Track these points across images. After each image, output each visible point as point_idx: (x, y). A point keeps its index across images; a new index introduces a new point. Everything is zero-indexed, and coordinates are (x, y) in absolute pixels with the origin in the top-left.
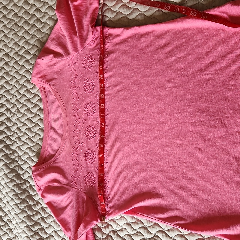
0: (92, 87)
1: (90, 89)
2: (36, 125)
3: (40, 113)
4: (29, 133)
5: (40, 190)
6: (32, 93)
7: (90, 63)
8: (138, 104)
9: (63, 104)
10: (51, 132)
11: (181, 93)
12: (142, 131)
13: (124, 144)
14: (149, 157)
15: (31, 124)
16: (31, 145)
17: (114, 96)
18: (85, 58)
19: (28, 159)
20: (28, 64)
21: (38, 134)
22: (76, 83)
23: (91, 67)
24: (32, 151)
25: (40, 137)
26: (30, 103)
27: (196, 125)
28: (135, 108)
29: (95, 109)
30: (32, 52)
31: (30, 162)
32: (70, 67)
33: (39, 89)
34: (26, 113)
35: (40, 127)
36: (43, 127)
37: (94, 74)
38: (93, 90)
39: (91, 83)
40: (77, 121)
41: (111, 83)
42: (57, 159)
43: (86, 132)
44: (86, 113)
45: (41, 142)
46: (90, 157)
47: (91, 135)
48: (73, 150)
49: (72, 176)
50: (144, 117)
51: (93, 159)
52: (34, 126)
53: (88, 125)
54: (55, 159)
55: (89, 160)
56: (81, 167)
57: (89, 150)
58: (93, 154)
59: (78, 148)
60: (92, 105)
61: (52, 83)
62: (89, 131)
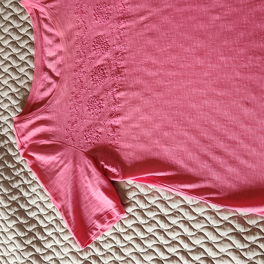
0: (107, 15)
1: (104, 18)
2: (24, 64)
3: (30, 48)
4: (12, 74)
6: (21, 21)
8: (169, 41)
9: (63, 36)
10: (44, 74)
11: (231, 28)
12: (171, 77)
13: (144, 93)
14: (177, 112)
15: (17, 62)
16: (14, 90)
17: (135, 29)
19: (9, 109)
21: (25, 76)
22: (84, 8)
24: (15, 99)
25: (28, 81)
26: (17, 34)
27: (247, 72)
28: (164, 47)
29: (108, 45)
31: (11, 113)
33: (29, 15)
34: (10, 47)
35: (28, 68)
36: (34, 67)
38: (107, 19)
39: (106, 10)
40: (81, 59)
41: (134, 11)
42: (48, 107)
43: (92, 74)
44: (95, 49)
45: (29, 87)
46: (95, 107)
47: (99, 78)
48: (72, 96)
49: (68, 130)
50: (176, 59)
51: (98, 109)
52: (20, 65)
53: (96, 66)
54: (46, 107)
55: (94, 110)
56: (82, 119)
57: (95, 97)
58: (99, 103)
59: (79, 94)
60: (104, 39)
61: (50, 6)
62: (97, 73)
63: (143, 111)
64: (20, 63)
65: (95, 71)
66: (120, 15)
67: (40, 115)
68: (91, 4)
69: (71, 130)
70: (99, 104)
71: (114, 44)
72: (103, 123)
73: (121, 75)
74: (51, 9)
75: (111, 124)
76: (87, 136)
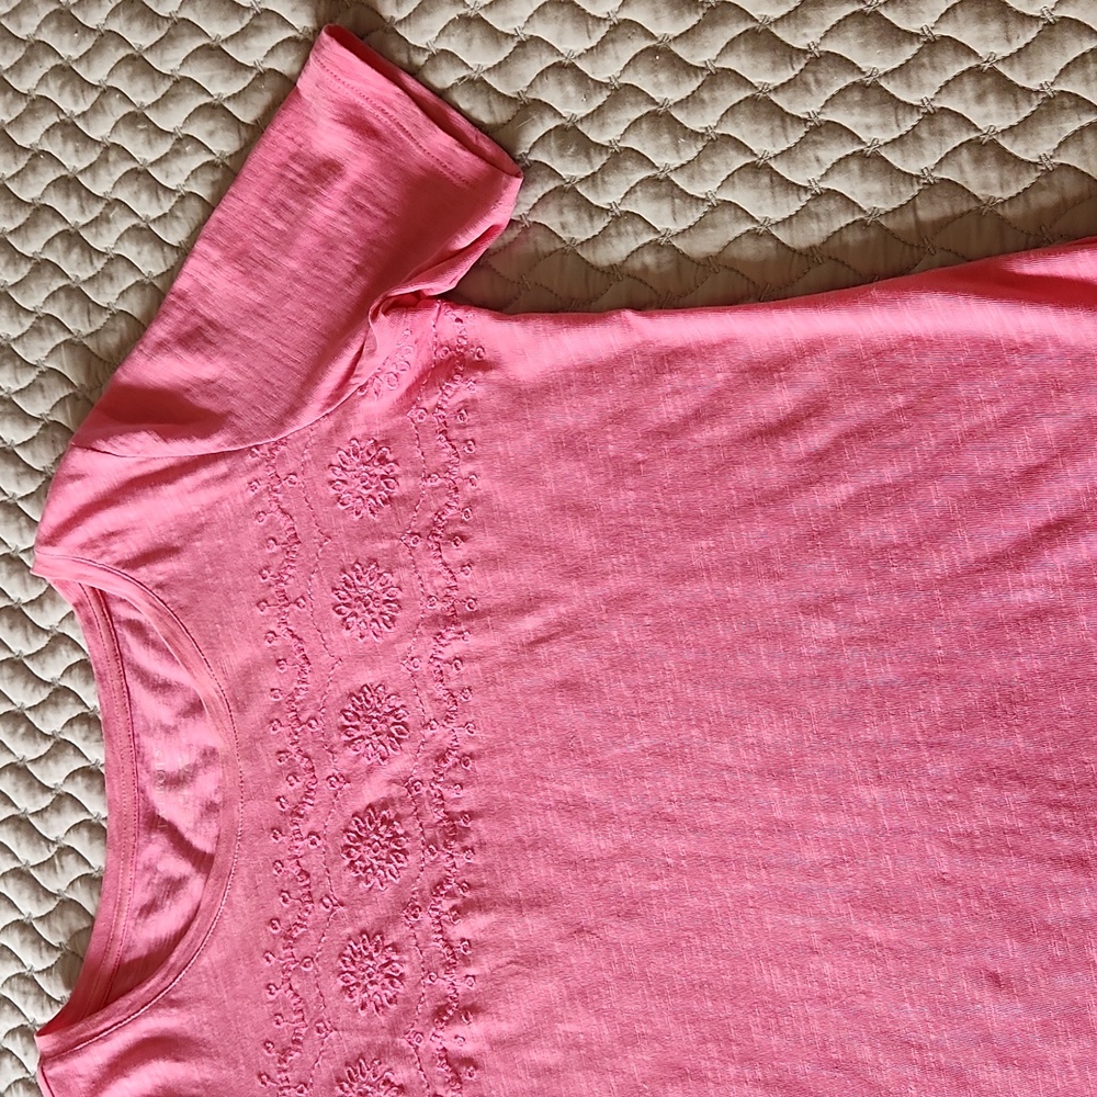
0: (385, 609)
1: (374, 620)
2: (62, 800)
3: (85, 739)
4: (19, 845)
6: (38, 629)
7: (374, 480)
8: (646, 715)
9: (217, 692)
10: (150, 841)
11: (887, 673)
12: (670, 861)
13: (565, 924)
14: (710, 1004)
15: (34, 796)
16: (29, 907)
17: (505, 664)
18: (340, 452)
19: (15, 986)
20: (12, 470)
21: (72, 850)
22: (291, 581)
23: (380, 502)
24: (36, 946)
25: (86, 870)
26: (26, 683)
27: (975, 851)
28: (627, 738)
30: (38, 407)
31: (25, 1003)
32: (258, 497)
33: (71, 608)
35: (83, 816)
36: (104, 814)
37: (396, 542)
38: (390, 624)
39: (379, 588)
40: (294, 781)
41: (492, 593)
42: (178, 980)
43: (348, 842)
44: (352, 742)
45: (92, 898)
46: (370, 976)
47: (376, 858)
48: (273, 935)
49: (268, 1077)
50: (681, 787)
51: (384, 986)
52: (47, 807)
53: (360, 805)
54: (167, 983)
55: (365, 990)
56: (319, 1031)
57: (365, 937)
58: (384, 961)
59: (298, 925)
60: (383, 701)
61: (154, 575)
62: (368, 838)
63: (571, 999)
64: (46, 797)
65: (357, 829)
66: (439, 606)
67: (145, 1015)
68: (316, 565)
69: (279, 1076)
70: (385, 965)
71: (427, 721)
72: (410, 1043)
73: (465, 844)
74: (160, 586)
75: (444, 1049)
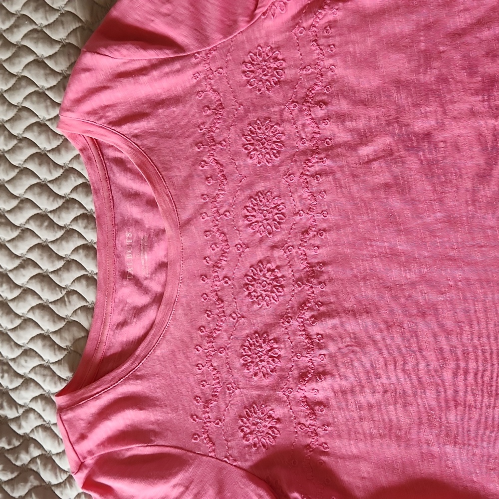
0: (274, 146)
1: (267, 153)
2: (70, 264)
3: (85, 228)
4: (43, 290)
5: (81, 466)
6: (56, 165)
7: (270, 71)
8: (439, 200)
9: (168, 196)
10: (122, 286)
12: (451, 283)
13: (384, 322)
14: (474, 364)
15: (53, 262)
16: (48, 326)
17: (349, 176)
18: (251, 54)
19: (38, 372)
20: (42, 72)
21: (76, 292)
22: (217, 131)
23: (273, 83)
24: (52, 348)
25: (84, 304)
26: (49, 196)
28: (427, 213)
29: (282, 214)
30: (59, 35)
31: (44, 381)
32: (198, 83)
33: (78, 152)
34: (32, 226)
35: (83, 273)
36: (96, 271)
37: (283, 107)
38: (277, 155)
39: (271, 134)
40: (215, 248)
41: (342, 135)
42: (141, 364)
43: (247, 282)
44: (251, 224)
45: (88, 319)
46: (260, 357)
47: (265, 291)
48: (201, 336)
49: (197, 417)
50: (460, 240)
51: (268, 363)
52: (60, 268)
53: (254, 261)
54: (134, 366)
55: (257, 365)
56: (229, 389)
57: (257, 335)
58: (269, 348)
59: (216, 329)
60: (270, 201)
61: (132, 130)
62: (259, 280)
63: (386, 364)
64: (60, 262)
65: (252, 275)
66: (307, 144)
67: (121, 384)
68: (233, 121)
69: (204, 416)
70: (269, 351)
71: (297, 211)
72: (284, 394)
73: (320, 280)
74: (135, 136)
75: (305, 397)
76: (245, 429)
